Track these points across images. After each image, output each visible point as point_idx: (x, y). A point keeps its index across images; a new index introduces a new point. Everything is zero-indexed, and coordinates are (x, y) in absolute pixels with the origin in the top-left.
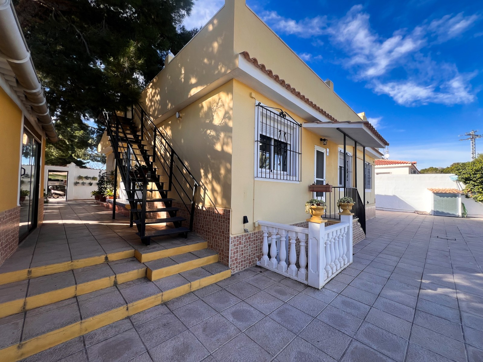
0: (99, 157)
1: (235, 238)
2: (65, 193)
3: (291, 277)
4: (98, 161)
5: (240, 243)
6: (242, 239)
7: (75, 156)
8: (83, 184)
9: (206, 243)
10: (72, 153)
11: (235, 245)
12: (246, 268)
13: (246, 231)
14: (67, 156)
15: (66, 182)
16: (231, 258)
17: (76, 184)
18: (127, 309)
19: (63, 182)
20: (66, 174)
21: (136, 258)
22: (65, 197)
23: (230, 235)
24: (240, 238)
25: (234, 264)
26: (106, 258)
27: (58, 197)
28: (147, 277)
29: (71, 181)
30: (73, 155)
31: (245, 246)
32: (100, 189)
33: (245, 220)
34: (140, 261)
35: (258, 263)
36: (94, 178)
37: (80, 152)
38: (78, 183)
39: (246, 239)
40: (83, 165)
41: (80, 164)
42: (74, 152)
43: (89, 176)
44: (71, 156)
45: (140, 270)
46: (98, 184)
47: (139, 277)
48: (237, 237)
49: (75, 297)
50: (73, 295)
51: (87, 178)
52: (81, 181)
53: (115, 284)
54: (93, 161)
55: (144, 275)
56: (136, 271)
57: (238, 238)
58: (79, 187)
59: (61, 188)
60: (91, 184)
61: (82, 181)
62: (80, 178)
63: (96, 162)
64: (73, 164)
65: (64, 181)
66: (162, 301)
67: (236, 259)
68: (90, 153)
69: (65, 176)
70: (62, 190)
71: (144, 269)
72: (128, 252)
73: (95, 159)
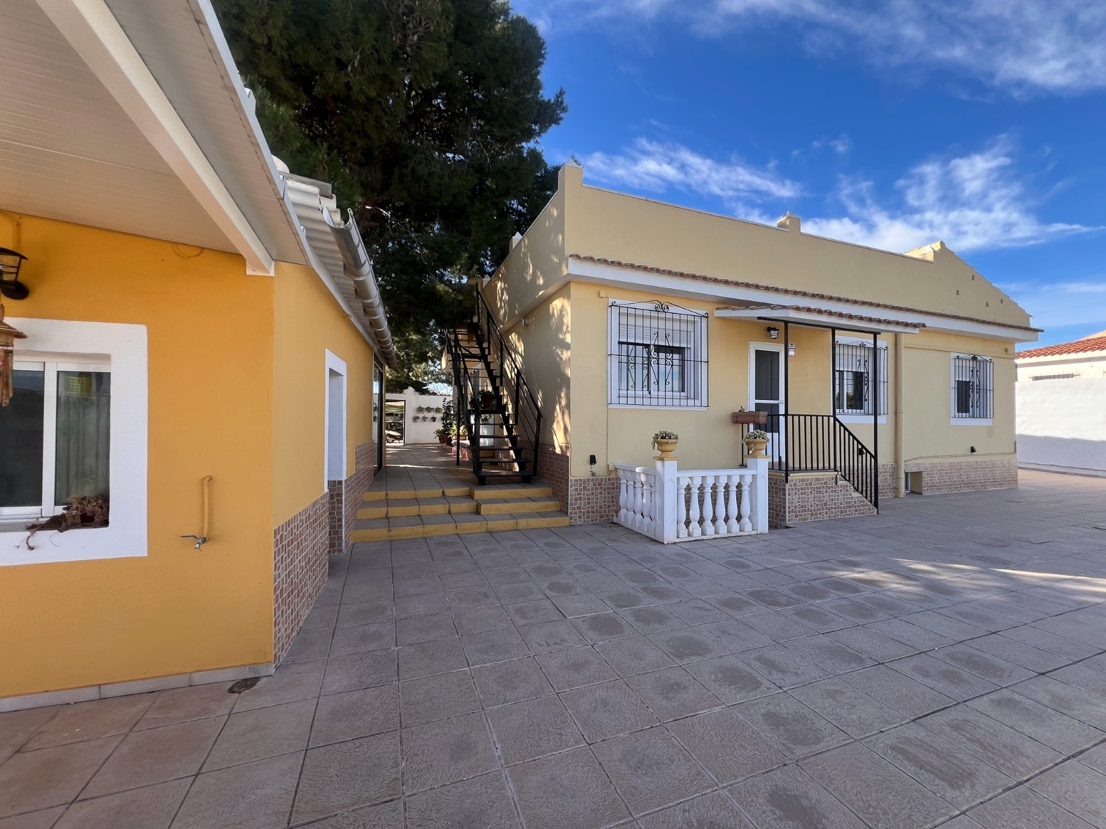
0: (444, 374)
1: (576, 480)
2: (402, 434)
3: (642, 532)
4: (443, 382)
5: (585, 488)
6: (588, 484)
7: (413, 376)
8: (424, 419)
9: (551, 489)
10: (409, 372)
11: (576, 490)
12: (594, 522)
13: (593, 474)
14: (402, 376)
15: (402, 416)
16: (572, 504)
17: (416, 419)
18: (456, 527)
19: (398, 418)
20: (402, 404)
21: (470, 496)
22: (403, 441)
23: (570, 478)
24: (584, 482)
25: (576, 513)
26: (443, 492)
27: (393, 442)
28: (477, 511)
29: (409, 414)
30: (411, 374)
31: (593, 494)
32: (445, 426)
33: (593, 460)
34: (473, 498)
35: (615, 520)
36: (438, 410)
37: (420, 368)
38: (418, 418)
39: (594, 485)
40: (424, 388)
41: (420, 389)
42: (410, 369)
43: (431, 407)
44: (408, 374)
45: (472, 504)
46: (443, 419)
47: (472, 511)
48: (580, 480)
49: (419, 515)
50: (417, 513)
51: (429, 409)
52: (421, 415)
53: (450, 512)
54: (437, 382)
55: (475, 510)
56: (467, 504)
57: (582, 483)
58: (420, 424)
59: (396, 426)
60: (434, 419)
61: (423, 415)
62: (420, 409)
63: (440, 384)
64: (411, 389)
65: (399, 415)
66: (487, 530)
67: (579, 508)
68: (432, 369)
69: (401, 407)
70: (397, 430)
71: (475, 503)
72: (464, 490)
73: (438, 378)
